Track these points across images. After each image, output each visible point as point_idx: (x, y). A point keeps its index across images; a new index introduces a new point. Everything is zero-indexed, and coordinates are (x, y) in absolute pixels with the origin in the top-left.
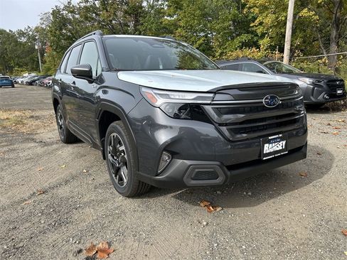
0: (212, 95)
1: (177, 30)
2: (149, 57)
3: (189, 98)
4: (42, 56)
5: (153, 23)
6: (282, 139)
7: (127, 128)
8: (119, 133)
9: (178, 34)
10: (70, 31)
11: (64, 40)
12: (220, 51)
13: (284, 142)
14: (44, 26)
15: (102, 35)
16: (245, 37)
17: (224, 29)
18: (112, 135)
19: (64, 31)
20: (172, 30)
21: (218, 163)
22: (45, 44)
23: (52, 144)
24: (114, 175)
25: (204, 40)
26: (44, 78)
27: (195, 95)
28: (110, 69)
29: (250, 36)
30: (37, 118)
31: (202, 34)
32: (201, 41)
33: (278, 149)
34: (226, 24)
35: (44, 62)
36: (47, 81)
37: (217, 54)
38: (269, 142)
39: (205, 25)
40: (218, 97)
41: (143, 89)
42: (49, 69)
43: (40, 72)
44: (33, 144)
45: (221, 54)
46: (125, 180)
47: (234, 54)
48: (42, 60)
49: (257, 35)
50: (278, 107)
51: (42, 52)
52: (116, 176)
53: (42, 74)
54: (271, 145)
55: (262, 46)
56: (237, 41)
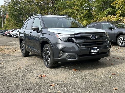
0: (74, 35)
1: (74, 6)
2: (58, 23)
3: (68, 36)
4: (4, 20)
5: (62, 3)
6: (97, 49)
7: (51, 46)
8: (48, 47)
9: (74, 9)
10: (19, 7)
11: (16, 12)
12: (96, 17)
13: (98, 50)
14: (6, 5)
15: (41, 16)
16: (109, 10)
17: (99, 6)
18: (45, 49)
19: (16, 8)
20: (72, 7)
21: (76, 54)
22: (6, 14)
23: (19, 57)
24: (45, 62)
25: (88, 12)
26: (5, 31)
27: (70, 35)
28: (45, 28)
29: (112, 9)
30: (8, 49)
31: (88, 8)
32: (87, 12)
33: (96, 51)
34: (100, 3)
35: (4, 23)
36: (7, 33)
37: (95, 19)
38: (92, 49)
39: (89, 4)
40: (76, 35)
41: (55, 34)
42: (7, 27)
43: (2, 28)
44: (12, 57)
45: (97, 18)
46: (49, 62)
47: (103, 19)
48: (3, 22)
49: (116, 9)
50: (96, 39)
51: (4, 18)
52: (46, 62)
53: (3, 29)
54: (93, 50)
55: (117, 15)
56: (105, 12)
